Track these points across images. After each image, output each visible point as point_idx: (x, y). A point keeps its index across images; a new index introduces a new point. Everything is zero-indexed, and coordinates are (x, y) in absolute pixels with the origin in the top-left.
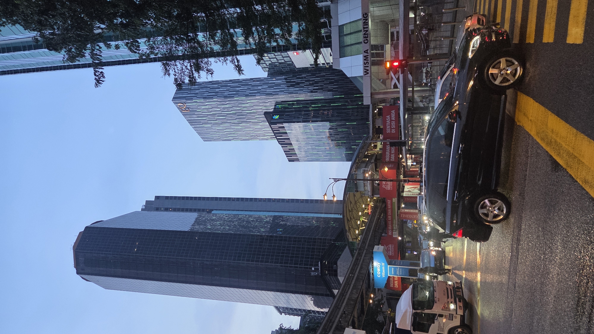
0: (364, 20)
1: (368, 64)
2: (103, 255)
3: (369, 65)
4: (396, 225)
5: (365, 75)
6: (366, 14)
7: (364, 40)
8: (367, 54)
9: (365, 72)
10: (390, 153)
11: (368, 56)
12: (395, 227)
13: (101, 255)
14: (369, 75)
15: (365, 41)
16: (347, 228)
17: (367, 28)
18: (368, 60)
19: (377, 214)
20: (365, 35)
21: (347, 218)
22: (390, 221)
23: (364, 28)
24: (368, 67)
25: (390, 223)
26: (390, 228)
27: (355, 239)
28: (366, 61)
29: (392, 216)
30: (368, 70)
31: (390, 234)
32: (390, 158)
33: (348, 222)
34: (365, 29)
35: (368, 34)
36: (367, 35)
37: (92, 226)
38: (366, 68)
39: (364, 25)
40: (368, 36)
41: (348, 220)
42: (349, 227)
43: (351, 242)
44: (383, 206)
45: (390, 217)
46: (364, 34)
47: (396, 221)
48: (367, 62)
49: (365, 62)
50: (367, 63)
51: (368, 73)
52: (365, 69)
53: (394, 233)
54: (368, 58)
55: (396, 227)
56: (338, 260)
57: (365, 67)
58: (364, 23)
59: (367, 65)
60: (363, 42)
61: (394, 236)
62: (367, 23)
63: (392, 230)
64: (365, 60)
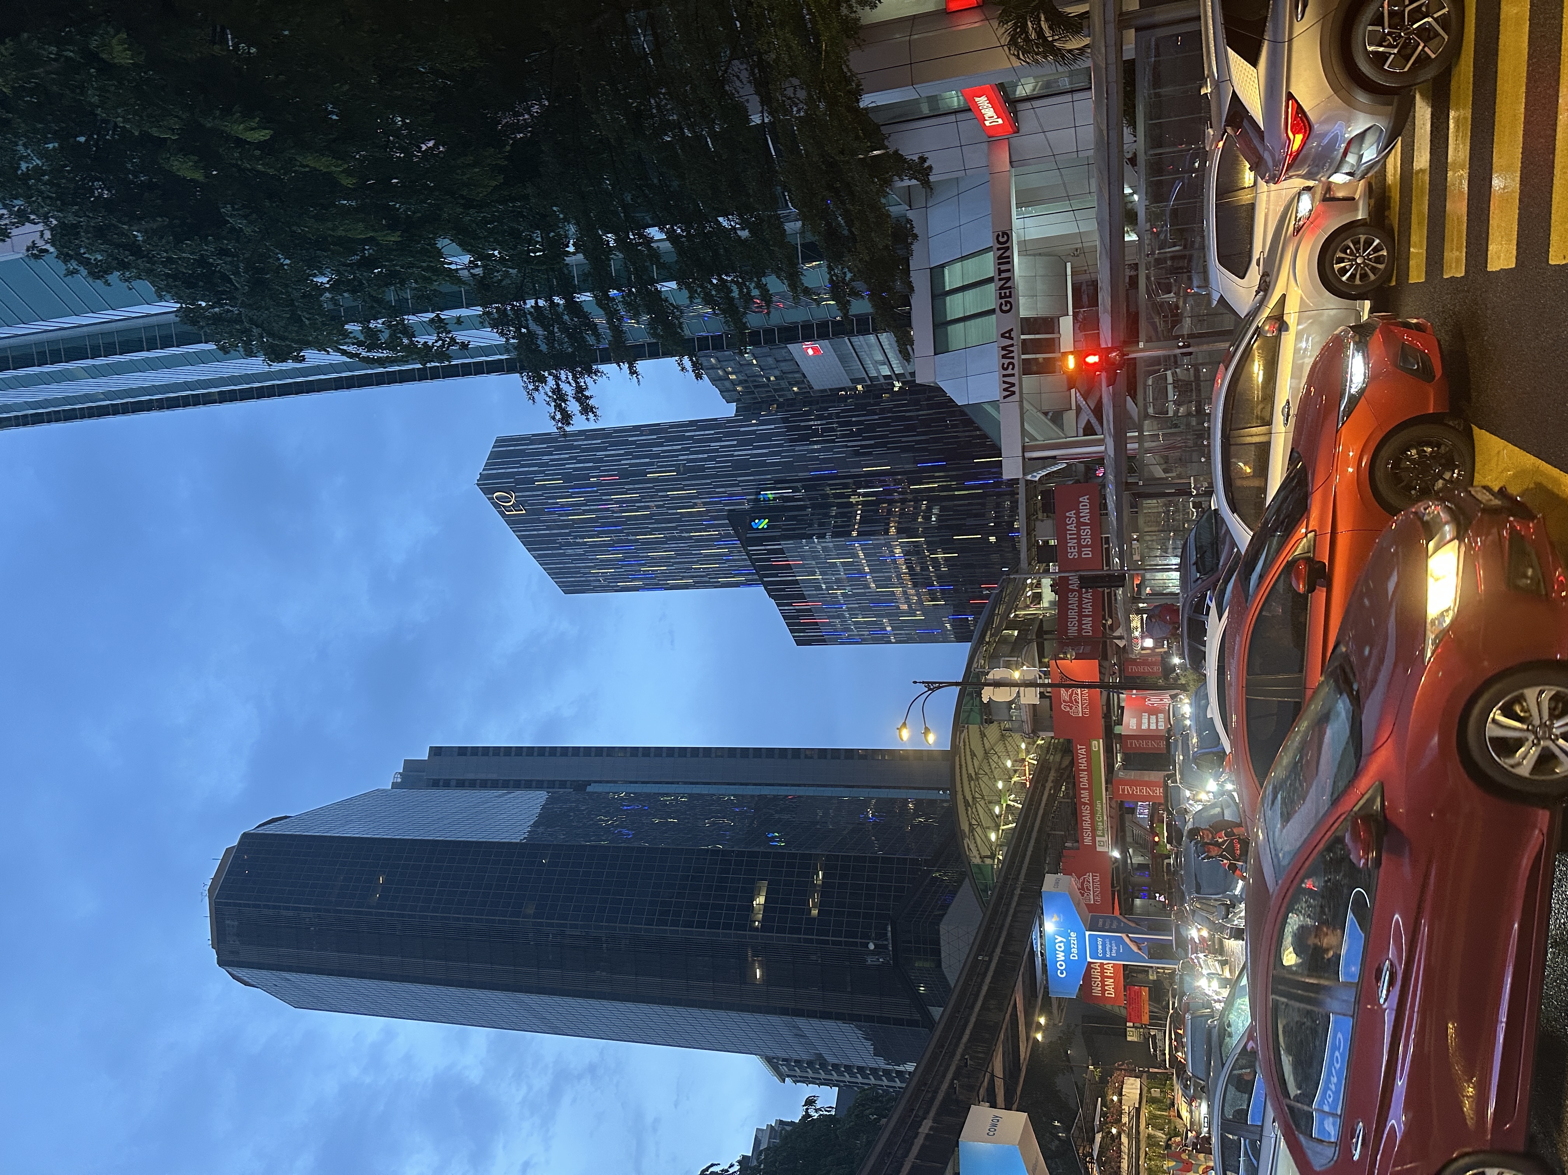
0: (999, 249)
1: (1013, 369)
2: (290, 913)
3: (1016, 371)
4: (1105, 818)
5: (1005, 397)
6: (1004, 233)
7: (1001, 304)
8: (1009, 342)
9: (1005, 390)
10: (1081, 615)
11: (1012, 345)
12: (1102, 821)
13: (284, 913)
14: (1016, 397)
15: (1004, 308)
16: (965, 827)
17: (1009, 270)
18: (1013, 358)
19: (1049, 785)
20: (1003, 292)
21: (964, 797)
22: (1085, 804)
23: (1000, 272)
24: (1013, 375)
25: (1086, 811)
26: (1086, 825)
27: (987, 857)
28: (1006, 361)
29: (1090, 789)
30: (1013, 385)
31: (1088, 841)
32: (1080, 629)
33: (967, 810)
34: (1003, 275)
35: (1010, 288)
36: (1007, 291)
37: (260, 831)
38: (1007, 379)
39: (999, 264)
40: (1010, 292)
41: (967, 803)
42: (970, 824)
43: (978, 866)
44: (1066, 762)
45: (1085, 794)
46: (1001, 288)
47: (1104, 806)
48: (1009, 364)
49: (1003, 364)
50: (1011, 367)
51: (1013, 393)
52: (1004, 382)
53: (1098, 839)
54: (1013, 352)
55: (1105, 822)
56: (941, 920)
57: (1004, 376)
58: (1000, 258)
59: (1009, 371)
60: (998, 310)
61: (1099, 849)
62: (1008, 257)
63: (1094, 830)
64: (1004, 357)
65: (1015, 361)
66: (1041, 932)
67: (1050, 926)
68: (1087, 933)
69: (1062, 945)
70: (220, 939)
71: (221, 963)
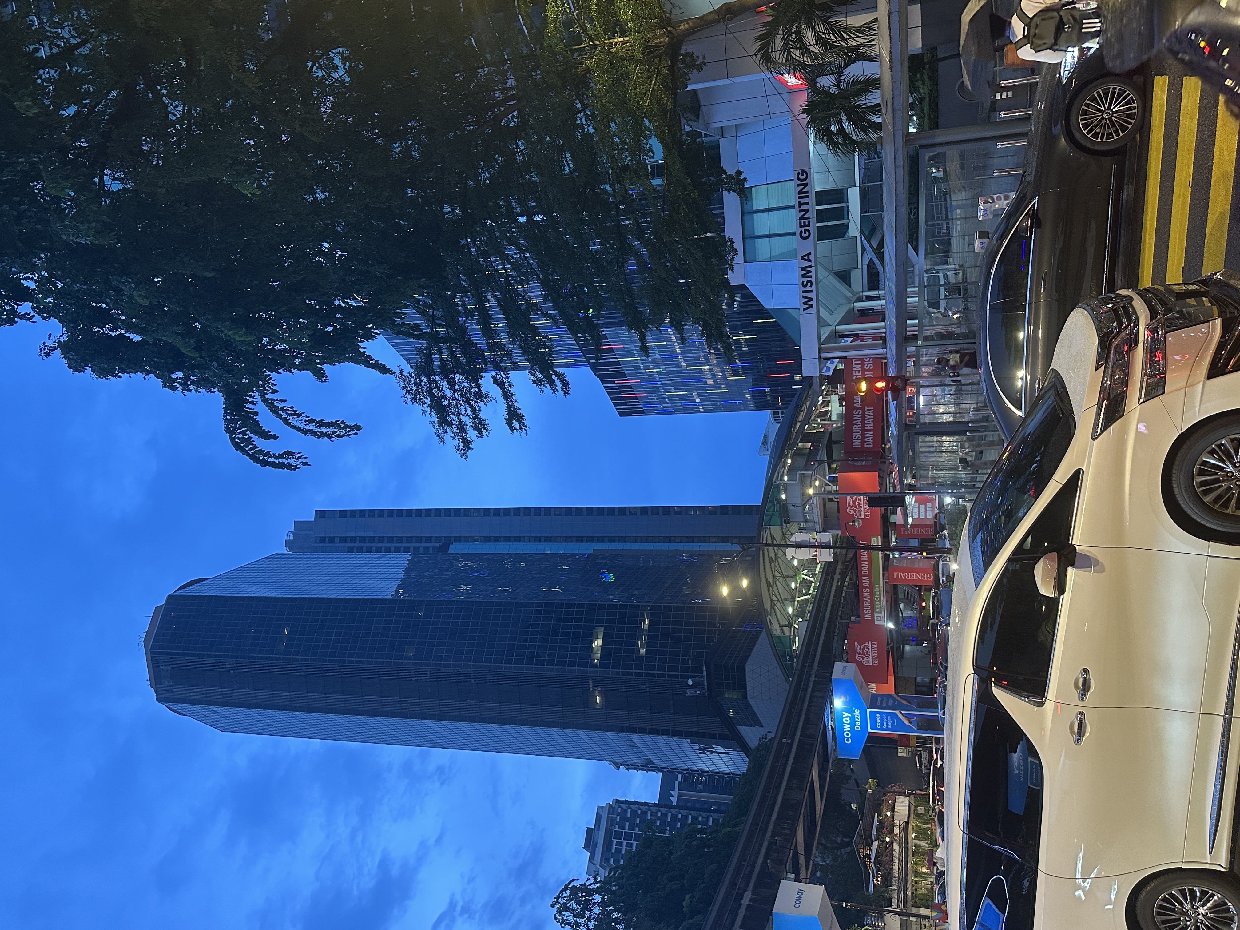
0: (799, 185)
1: (811, 286)
2: (213, 660)
3: (814, 288)
4: (882, 598)
5: (804, 310)
6: (804, 172)
7: (801, 232)
8: (808, 264)
9: (805, 303)
10: (864, 430)
11: (810, 266)
12: (880, 601)
13: (209, 659)
14: (814, 309)
15: (804, 235)
16: (767, 606)
17: (808, 203)
18: (811, 277)
19: (837, 577)
20: (802, 221)
21: (767, 580)
22: (866, 587)
23: (800, 204)
24: (811, 291)
25: (866, 593)
26: (867, 604)
27: (785, 626)
28: (806, 280)
29: (870, 576)
30: (811, 299)
31: (868, 617)
32: (863, 442)
33: (769, 589)
34: (803, 207)
35: (808, 218)
36: (806, 221)
37: (182, 593)
38: (806, 295)
39: (799, 198)
40: (809, 222)
41: (769, 584)
42: (772, 601)
43: (779, 637)
44: (850, 555)
45: (866, 580)
46: (801, 218)
47: (882, 589)
48: (808, 282)
49: (803, 282)
50: (809, 284)
51: (811, 306)
52: (804, 297)
53: (876, 615)
54: (811, 272)
55: (882, 602)
56: (746, 661)
57: (804, 292)
58: (800, 193)
59: (808, 288)
60: (798, 234)
61: (877, 623)
62: (807, 192)
63: (873, 608)
64: (803, 276)
65: (813, 280)
66: (831, 708)
67: (838, 703)
68: (868, 710)
69: (848, 719)
70: (156, 680)
71: (159, 700)
